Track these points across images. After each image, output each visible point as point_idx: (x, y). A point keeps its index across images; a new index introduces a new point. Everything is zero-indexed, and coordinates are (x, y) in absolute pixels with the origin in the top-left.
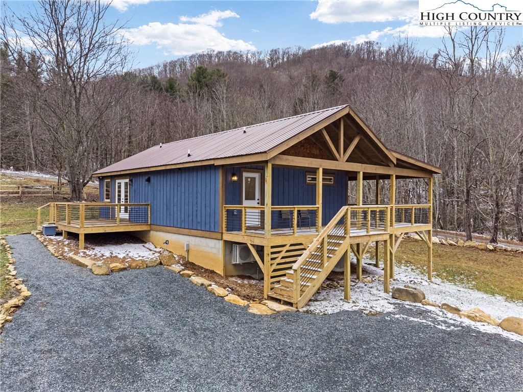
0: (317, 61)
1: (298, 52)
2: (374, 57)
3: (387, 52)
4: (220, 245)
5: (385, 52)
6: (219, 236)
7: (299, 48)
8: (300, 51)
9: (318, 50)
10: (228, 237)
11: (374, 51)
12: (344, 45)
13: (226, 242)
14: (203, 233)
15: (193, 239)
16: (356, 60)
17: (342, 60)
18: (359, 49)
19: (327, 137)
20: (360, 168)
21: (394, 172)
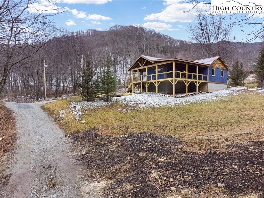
19: (139, 63)
20: (146, 67)
21: (157, 65)
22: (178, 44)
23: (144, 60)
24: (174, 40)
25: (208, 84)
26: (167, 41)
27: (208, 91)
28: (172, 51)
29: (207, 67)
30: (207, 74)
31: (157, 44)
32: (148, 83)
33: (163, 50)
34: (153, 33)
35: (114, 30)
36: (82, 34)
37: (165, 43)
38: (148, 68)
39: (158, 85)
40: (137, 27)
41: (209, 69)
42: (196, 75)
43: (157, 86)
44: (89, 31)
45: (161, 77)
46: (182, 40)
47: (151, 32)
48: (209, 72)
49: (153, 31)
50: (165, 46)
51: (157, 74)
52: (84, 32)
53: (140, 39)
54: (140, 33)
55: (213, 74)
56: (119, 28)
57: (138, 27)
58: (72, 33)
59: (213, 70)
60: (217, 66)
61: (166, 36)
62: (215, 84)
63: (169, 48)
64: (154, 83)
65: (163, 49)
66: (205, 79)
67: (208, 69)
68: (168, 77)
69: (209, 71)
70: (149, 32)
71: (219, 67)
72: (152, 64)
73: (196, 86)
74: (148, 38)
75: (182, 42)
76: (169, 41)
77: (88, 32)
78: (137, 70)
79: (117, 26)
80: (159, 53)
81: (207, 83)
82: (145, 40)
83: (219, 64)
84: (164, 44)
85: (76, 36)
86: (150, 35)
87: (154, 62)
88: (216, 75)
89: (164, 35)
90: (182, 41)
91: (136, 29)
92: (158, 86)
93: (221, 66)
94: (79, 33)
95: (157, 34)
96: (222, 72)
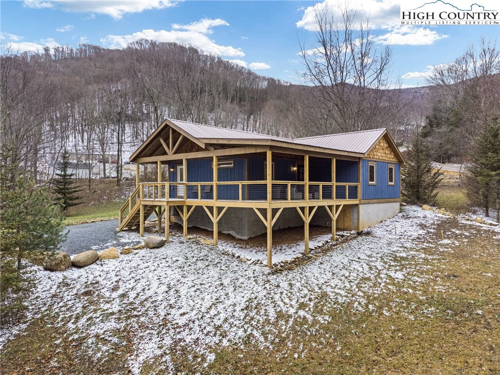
19: (162, 141)
20: (183, 156)
21: (214, 154)
22: (265, 84)
23: (176, 134)
24: (256, 77)
25: (361, 207)
26: (243, 78)
27: (360, 227)
28: (253, 98)
29: (358, 161)
30: (357, 181)
31: (224, 83)
32: (189, 207)
33: (237, 95)
34: (217, 59)
35: (136, 49)
36: (69, 52)
37: (240, 81)
38: (188, 160)
39: (218, 219)
40: (184, 45)
41: (363, 166)
42: (331, 186)
43: (215, 220)
44: (83, 48)
45: (227, 193)
46: (272, 77)
47: (212, 58)
48: (363, 174)
49: (216, 56)
50: (240, 87)
51: (215, 183)
52: (72, 50)
53: (191, 71)
54: (190, 59)
55: (372, 179)
56: (147, 46)
57: (187, 47)
58: (47, 50)
59: (372, 168)
60: (379, 154)
61: (243, 67)
62: (376, 205)
63: (248, 92)
64: (206, 209)
65: (237, 92)
66: (353, 194)
67: (361, 164)
68: (251, 197)
69: (363, 171)
70: (209, 58)
71: (384, 158)
72: (199, 149)
73: (330, 220)
74: (206, 71)
75: (271, 81)
76: (248, 79)
77: (81, 49)
78: (157, 162)
79: (143, 42)
80: (229, 101)
81: (357, 205)
82: (200, 73)
83: (383, 149)
84: (238, 84)
85: (55, 55)
86: (210, 64)
87: (206, 144)
88: (377, 181)
89: (237, 65)
90: (272, 79)
91: (182, 51)
92: (219, 223)
93: (389, 156)
94: (61, 49)
95: (225, 64)
96: (391, 170)
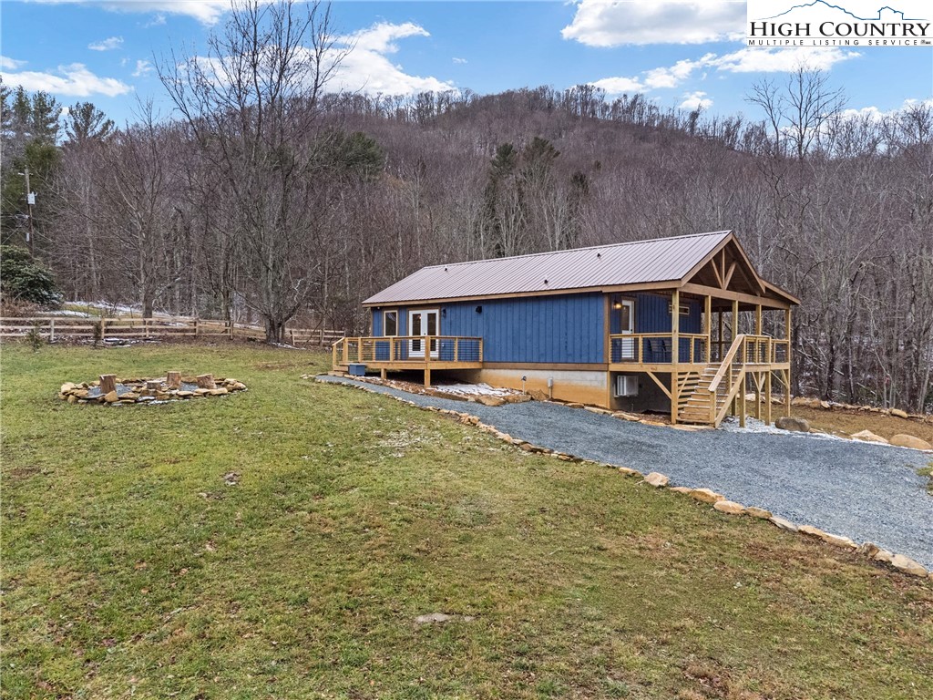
0: (500, 117)
1: (464, 98)
2: (594, 113)
3: (615, 105)
4: (605, 377)
5: (611, 104)
6: (603, 367)
7: (468, 92)
8: (469, 98)
9: (499, 96)
10: (615, 367)
11: (594, 103)
12: (543, 90)
13: (611, 372)
14: (578, 366)
15: (560, 373)
16: (564, 115)
17: (540, 115)
18: (569, 99)
19: (714, 265)
